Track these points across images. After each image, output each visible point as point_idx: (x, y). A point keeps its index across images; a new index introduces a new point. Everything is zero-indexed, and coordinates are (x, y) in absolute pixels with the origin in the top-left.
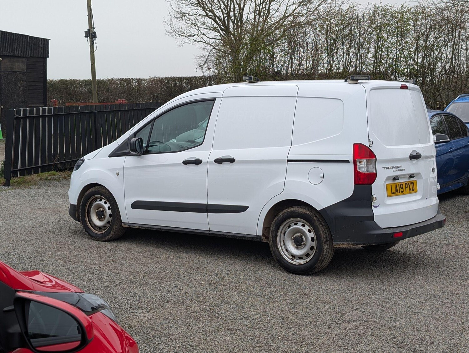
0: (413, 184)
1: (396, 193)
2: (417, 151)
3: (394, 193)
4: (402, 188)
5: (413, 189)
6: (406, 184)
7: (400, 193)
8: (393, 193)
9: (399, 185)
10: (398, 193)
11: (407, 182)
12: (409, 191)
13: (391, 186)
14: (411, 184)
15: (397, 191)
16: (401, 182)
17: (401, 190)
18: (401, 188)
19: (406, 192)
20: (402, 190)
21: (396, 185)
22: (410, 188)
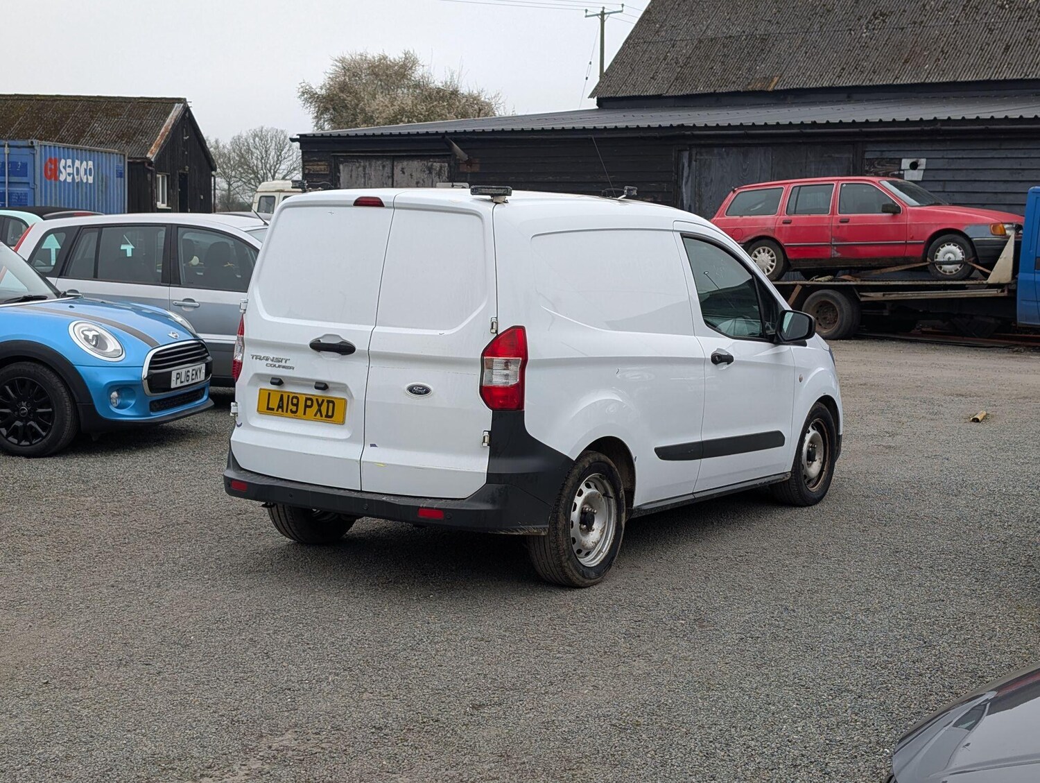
0: (331, 405)
1: (277, 410)
2: (342, 337)
3: (273, 409)
4: (297, 405)
5: (330, 414)
6: (307, 399)
7: (287, 411)
8: (268, 409)
9: (289, 396)
10: (283, 411)
11: (313, 395)
12: (315, 415)
13: (269, 394)
14: (325, 404)
15: (282, 408)
16: (295, 393)
17: (291, 406)
18: (293, 404)
19: (305, 414)
20: (294, 408)
21: (282, 396)
22: (319, 410)
